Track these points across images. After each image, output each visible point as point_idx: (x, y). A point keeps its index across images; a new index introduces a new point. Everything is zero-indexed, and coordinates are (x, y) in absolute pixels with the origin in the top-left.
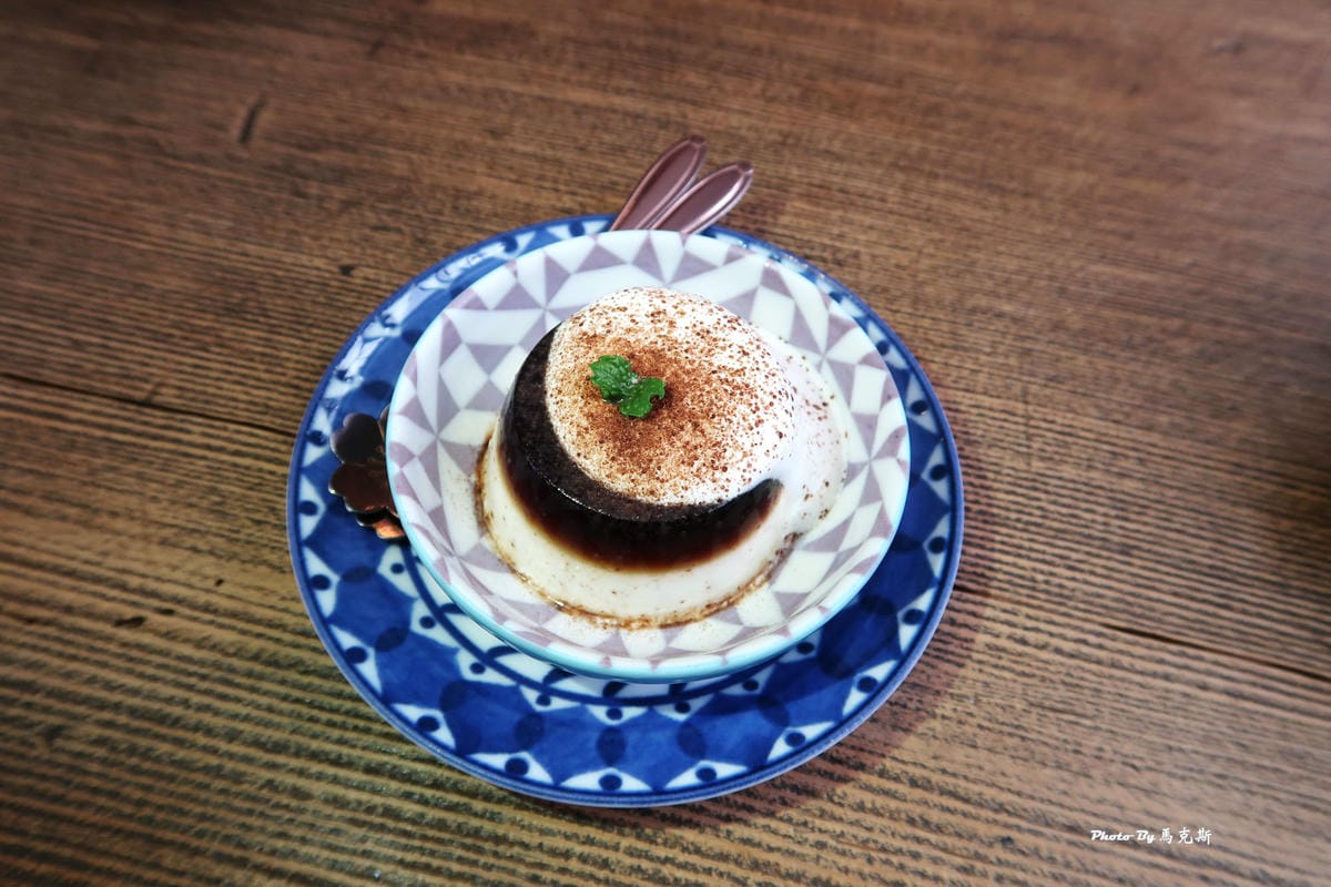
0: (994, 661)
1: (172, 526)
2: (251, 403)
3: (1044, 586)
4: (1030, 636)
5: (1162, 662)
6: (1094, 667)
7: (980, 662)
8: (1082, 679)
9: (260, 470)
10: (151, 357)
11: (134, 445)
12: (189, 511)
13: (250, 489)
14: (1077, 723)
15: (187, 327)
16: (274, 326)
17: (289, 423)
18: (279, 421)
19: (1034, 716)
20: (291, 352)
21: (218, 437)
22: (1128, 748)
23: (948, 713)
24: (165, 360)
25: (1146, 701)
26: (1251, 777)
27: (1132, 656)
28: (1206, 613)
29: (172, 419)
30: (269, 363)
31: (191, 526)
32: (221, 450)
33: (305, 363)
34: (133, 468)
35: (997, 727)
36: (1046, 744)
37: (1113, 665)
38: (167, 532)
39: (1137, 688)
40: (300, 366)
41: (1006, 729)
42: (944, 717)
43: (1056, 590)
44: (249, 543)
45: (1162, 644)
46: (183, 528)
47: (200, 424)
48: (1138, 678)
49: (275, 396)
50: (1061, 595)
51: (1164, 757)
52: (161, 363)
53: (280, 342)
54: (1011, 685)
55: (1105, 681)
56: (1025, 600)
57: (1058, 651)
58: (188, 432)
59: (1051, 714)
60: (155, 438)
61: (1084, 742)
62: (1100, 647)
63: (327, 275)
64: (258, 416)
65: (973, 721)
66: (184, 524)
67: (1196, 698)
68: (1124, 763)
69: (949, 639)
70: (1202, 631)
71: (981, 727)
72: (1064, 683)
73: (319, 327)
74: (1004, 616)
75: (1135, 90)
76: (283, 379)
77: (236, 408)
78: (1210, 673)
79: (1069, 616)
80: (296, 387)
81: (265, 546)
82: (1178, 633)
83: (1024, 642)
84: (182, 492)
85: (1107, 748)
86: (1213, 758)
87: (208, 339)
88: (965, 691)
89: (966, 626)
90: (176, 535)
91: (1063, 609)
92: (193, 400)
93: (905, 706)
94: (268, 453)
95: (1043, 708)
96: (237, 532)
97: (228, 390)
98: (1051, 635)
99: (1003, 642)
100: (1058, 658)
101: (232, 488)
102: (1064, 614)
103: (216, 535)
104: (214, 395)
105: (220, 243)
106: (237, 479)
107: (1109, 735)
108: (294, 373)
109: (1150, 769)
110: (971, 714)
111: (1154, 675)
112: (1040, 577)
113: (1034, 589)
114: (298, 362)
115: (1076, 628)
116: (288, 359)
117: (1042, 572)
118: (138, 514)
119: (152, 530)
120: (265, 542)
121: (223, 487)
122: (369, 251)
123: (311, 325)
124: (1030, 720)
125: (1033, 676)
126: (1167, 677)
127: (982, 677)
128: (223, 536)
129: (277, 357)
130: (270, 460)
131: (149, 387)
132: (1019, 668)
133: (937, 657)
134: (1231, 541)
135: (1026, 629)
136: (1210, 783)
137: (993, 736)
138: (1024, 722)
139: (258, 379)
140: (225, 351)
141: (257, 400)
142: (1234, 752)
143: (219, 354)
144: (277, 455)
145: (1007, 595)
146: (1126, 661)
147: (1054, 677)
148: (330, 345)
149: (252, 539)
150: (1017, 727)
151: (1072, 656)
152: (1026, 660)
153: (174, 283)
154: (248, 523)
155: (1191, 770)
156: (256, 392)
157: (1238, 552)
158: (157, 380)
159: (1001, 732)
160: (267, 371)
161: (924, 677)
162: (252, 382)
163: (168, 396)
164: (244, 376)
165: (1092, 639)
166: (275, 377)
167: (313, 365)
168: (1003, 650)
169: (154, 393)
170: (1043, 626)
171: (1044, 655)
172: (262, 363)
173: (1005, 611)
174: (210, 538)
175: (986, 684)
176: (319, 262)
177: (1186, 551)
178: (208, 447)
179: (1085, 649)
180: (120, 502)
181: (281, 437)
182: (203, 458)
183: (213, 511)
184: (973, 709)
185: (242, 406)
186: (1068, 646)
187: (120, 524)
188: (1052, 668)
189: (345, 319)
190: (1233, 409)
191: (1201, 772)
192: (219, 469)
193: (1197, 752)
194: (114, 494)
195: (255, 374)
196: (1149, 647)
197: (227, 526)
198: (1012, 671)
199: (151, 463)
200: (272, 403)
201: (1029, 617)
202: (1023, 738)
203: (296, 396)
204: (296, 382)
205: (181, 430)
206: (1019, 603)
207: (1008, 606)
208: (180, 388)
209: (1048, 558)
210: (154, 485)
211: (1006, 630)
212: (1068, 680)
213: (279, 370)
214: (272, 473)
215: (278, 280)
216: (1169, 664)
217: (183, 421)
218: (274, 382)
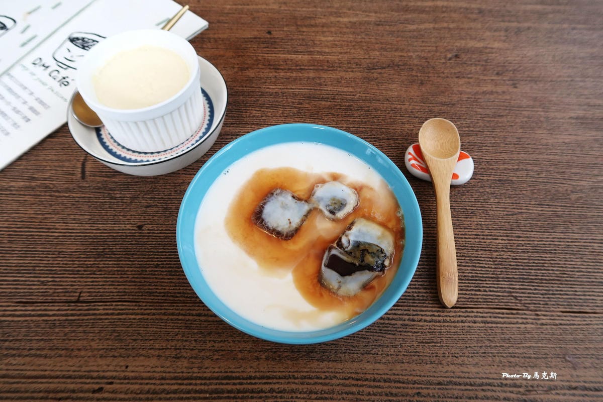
0: (404, 330)
1: (103, 349)
2: (119, 292)
3: (417, 298)
4: (416, 318)
5: (459, 316)
6: (438, 324)
7: (400, 331)
8: (435, 329)
9: (130, 319)
10: (75, 282)
11: (78, 320)
12: (107, 341)
13: (127, 327)
14: (435, 346)
15: (85, 266)
16: (119, 258)
17: (134, 297)
18: (131, 297)
19: (421, 347)
20: (128, 267)
21: (110, 309)
22: (453, 351)
23: (392, 353)
24: (80, 282)
25: (456, 332)
26: (494, 351)
27: (450, 317)
28: (472, 295)
29: (90, 306)
30: (121, 274)
31: (110, 347)
32: (112, 314)
33: (135, 271)
34: (81, 329)
35: (409, 354)
36: (426, 356)
37: (444, 321)
38: (100, 352)
39: (453, 328)
40: (134, 273)
41: (412, 354)
42: (391, 355)
43: (421, 298)
44: (133, 349)
45: (459, 310)
46: (107, 349)
47: (101, 306)
48: (453, 324)
49: (127, 287)
50: (423, 300)
51: (465, 351)
52: (79, 283)
53: (122, 264)
54: (411, 337)
55: (442, 328)
56: (412, 304)
57: (425, 321)
58: (98, 310)
59: (426, 345)
60: (85, 315)
61: (438, 352)
62: (439, 316)
63: (134, 231)
64: (123, 297)
65: (402, 354)
66: (107, 347)
67: (473, 327)
68: (452, 356)
69: (388, 325)
70: (471, 301)
71: (404, 355)
72: (429, 332)
73: (136, 255)
74: (405, 312)
75: (422, 83)
76: (128, 279)
77: (113, 295)
78: (476, 317)
79: (427, 307)
80: (135, 282)
81: (140, 349)
82: (464, 304)
83: (414, 320)
84: (102, 335)
85: (447, 352)
86: (481, 347)
87: (95, 269)
88: (397, 343)
89: (393, 319)
90: (106, 352)
91: (425, 305)
92: (96, 296)
93: (377, 354)
94: (131, 311)
95: (423, 343)
96: (129, 346)
97: (109, 289)
98: (422, 315)
99: (407, 322)
100: (426, 324)
101: (121, 329)
102: (425, 307)
103: (120, 349)
104: (104, 292)
105: (87, 226)
106: (122, 325)
107: (446, 347)
108: (132, 276)
109: (461, 356)
110: (400, 351)
111: (458, 322)
112: (416, 295)
113: (414, 300)
114: (131, 271)
115: (429, 311)
116: (127, 271)
117: (416, 293)
118: (89, 347)
119: (96, 352)
120: (139, 347)
121: (117, 329)
122: (147, 217)
123: (133, 254)
124: (420, 349)
125: (418, 332)
126: (462, 322)
127: (401, 337)
128: (123, 349)
129: (123, 271)
130: (132, 314)
131: (77, 294)
132: (413, 330)
133: (385, 333)
134: (477, 265)
135: (413, 315)
136: (480, 356)
137: (408, 357)
138: (418, 350)
139: (118, 282)
140: (103, 273)
141: (121, 290)
142: (487, 343)
143: (101, 274)
144: (135, 311)
145: (405, 304)
146: (448, 319)
147: (426, 331)
148: (142, 261)
149: (135, 347)
150: (416, 352)
151: (430, 322)
152: (415, 327)
153: (74, 248)
154: (131, 341)
155: (474, 353)
156: (119, 287)
157: (480, 269)
158: (79, 291)
159: (411, 355)
160: (121, 278)
161: (382, 342)
162: (117, 284)
163: (85, 296)
164: (112, 281)
165: (436, 314)
166: (125, 279)
167: (138, 271)
168: (407, 325)
169: (79, 296)
170: (419, 313)
171: (421, 324)
172: (119, 274)
173: (405, 310)
174: (119, 350)
175: (403, 339)
176: (128, 227)
177: (463, 273)
178: (107, 314)
179: (434, 318)
180: (80, 344)
181: (134, 304)
182: (106, 319)
183: (116, 340)
184: (400, 349)
185: (115, 294)
186: (428, 318)
187: (83, 353)
188: (424, 328)
189: (145, 249)
190: (472, 213)
191: (477, 353)
192: (114, 322)
193: (475, 346)
194: (76, 341)
195: (117, 280)
196: (455, 312)
197: (123, 344)
198: (411, 332)
199: (88, 325)
200: (127, 291)
201: (414, 311)
202: (418, 356)
203: (135, 285)
204: (133, 280)
205: (94, 310)
206: (410, 306)
207: (406, 308)
208: (89, 292)
209: (417, 286)
210: (91, 334)
211: (407, 317)
212: (430, 331)
213: (125, 276)
214: (134, 319)
215: (114, 237)
216: (462, 316)
217: (94, 306)
218: (125, 282)
